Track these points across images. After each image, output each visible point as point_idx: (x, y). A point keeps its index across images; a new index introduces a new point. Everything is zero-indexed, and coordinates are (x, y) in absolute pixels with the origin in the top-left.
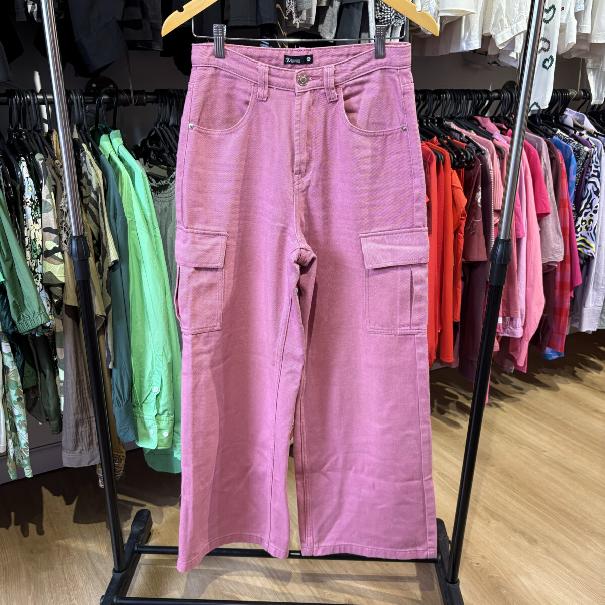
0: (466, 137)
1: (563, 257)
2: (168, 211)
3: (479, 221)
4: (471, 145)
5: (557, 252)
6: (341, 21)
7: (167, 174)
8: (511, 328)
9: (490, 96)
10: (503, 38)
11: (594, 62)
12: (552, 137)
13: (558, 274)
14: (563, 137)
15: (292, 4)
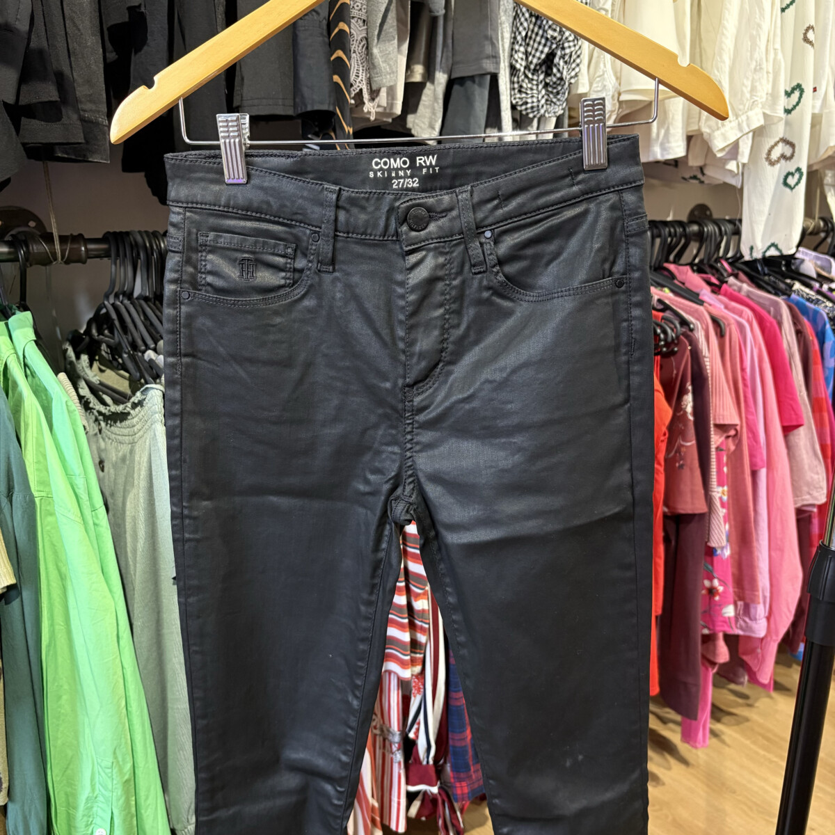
0: (660, 301)
1: (825, 495)
2: (128, 462)
3: (691, 443)
4: (668, 314)
5: (816, 488)
6: (450, 108)
7: (130, 386)
8: (747, 620)
9: (687, 230)
10: (724, 137)
12: (789, 296)
13: (816, 521)
14: (805, 295)
15: (361, 76)
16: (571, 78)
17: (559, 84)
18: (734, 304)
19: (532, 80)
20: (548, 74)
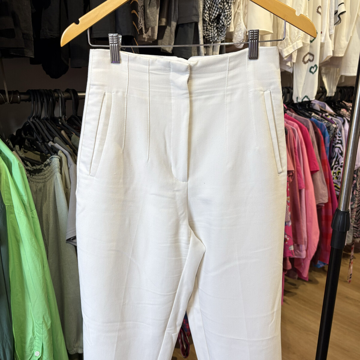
1: (327, 199)
5: (324, 196)
10: (288, 52)
11: (326, 69)
12: (311, 118)
13: (323, 210)
14: (317, 118)
15: (142, 22)
16: (228, 25)
17: (222, 28)
18: (290, 121)
19: (212, 25)
20: (218, 23)
